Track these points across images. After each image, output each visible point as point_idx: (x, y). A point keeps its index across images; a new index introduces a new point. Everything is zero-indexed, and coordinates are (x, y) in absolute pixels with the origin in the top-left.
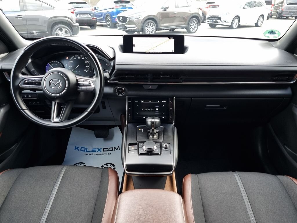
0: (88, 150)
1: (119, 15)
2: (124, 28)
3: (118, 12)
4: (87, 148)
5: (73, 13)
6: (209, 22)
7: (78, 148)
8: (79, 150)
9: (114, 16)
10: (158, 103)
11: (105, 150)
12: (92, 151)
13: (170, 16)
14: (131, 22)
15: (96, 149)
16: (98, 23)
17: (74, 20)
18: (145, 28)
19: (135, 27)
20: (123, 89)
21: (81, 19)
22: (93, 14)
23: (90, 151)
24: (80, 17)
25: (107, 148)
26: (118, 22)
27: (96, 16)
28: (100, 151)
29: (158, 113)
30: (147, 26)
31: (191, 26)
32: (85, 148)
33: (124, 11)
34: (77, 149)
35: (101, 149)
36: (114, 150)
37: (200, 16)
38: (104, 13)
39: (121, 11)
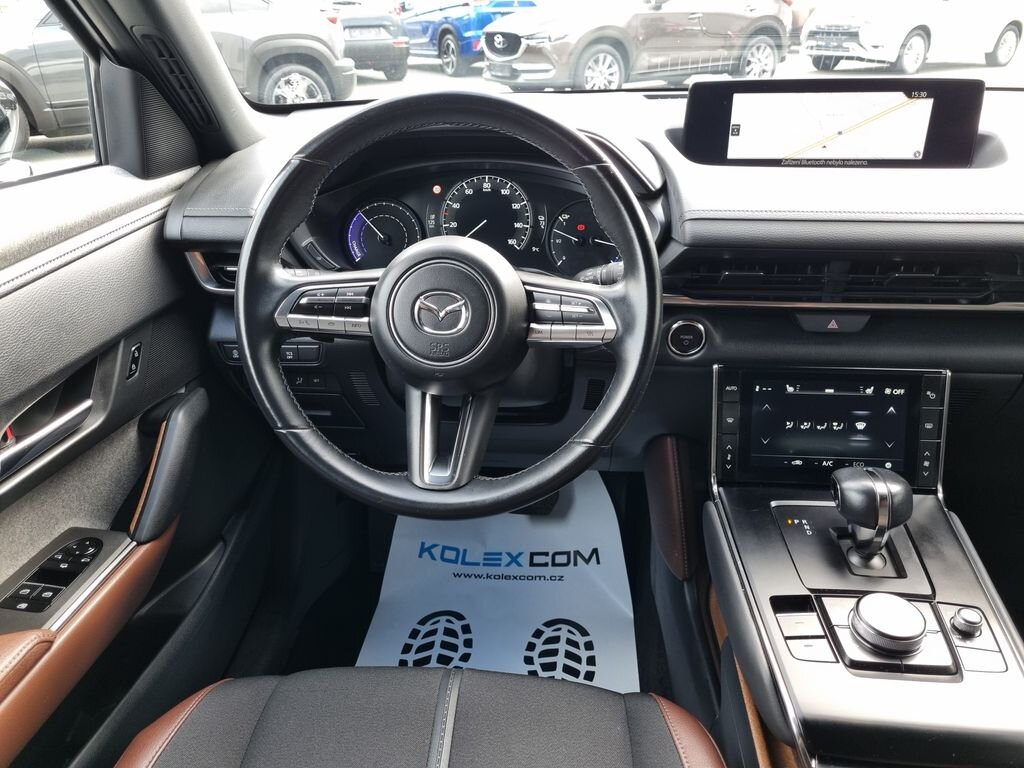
0: (467, 560)
1: (489, 28)
2: (508, 74)
3: (485, 20)
4: (465, 551)
5: (333, 21)
6: (812, 47)
7: (433, 550)
8: (433, 558)
9: (467, 34)
10: (868, 396)
11: (537, 559)
12: (484, 565)
13: (669, 30)
14: (534, 53)
15: (500, 554)
16: (411, 61)
17: (340, 48)
18: (583, 72)
19: (547, 71)
20: (701, 326)
21: (355, 43)
22: (398, 26)
23: (478, 564)
24: (351, 36)
25: (547, 554)
26: (488, 53)
27: (405, 33)
28: (519, 565)
29: (865, 445)
30: (590, 68)
31: (749, 63)
32: (457, 550)
33: (503, 14)
34: (426, 554)
35: (520, 554)
36: (575, 564)
37: (784, 28)
38: (433, 23)
39: (494, 14)
